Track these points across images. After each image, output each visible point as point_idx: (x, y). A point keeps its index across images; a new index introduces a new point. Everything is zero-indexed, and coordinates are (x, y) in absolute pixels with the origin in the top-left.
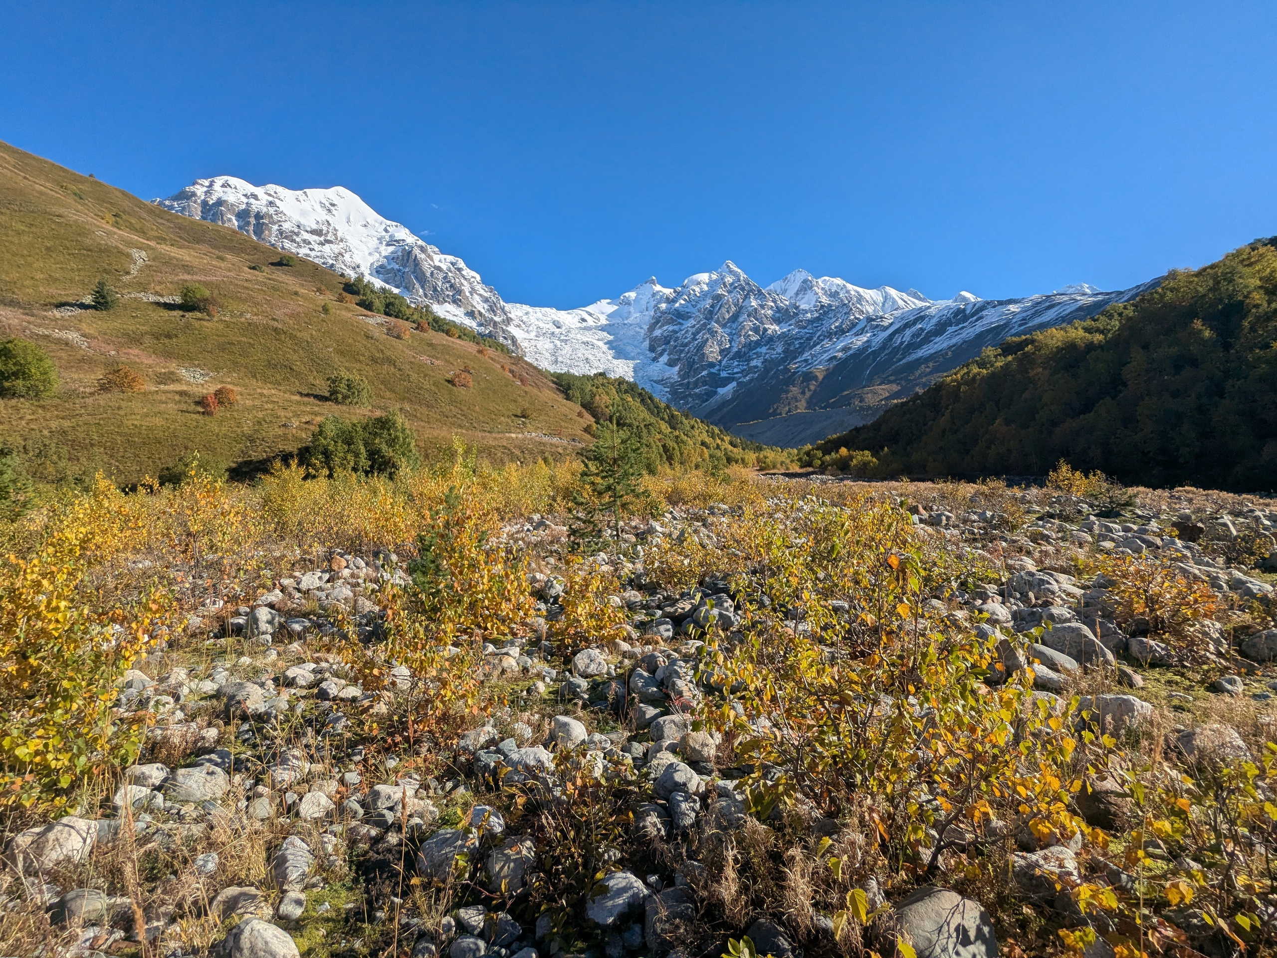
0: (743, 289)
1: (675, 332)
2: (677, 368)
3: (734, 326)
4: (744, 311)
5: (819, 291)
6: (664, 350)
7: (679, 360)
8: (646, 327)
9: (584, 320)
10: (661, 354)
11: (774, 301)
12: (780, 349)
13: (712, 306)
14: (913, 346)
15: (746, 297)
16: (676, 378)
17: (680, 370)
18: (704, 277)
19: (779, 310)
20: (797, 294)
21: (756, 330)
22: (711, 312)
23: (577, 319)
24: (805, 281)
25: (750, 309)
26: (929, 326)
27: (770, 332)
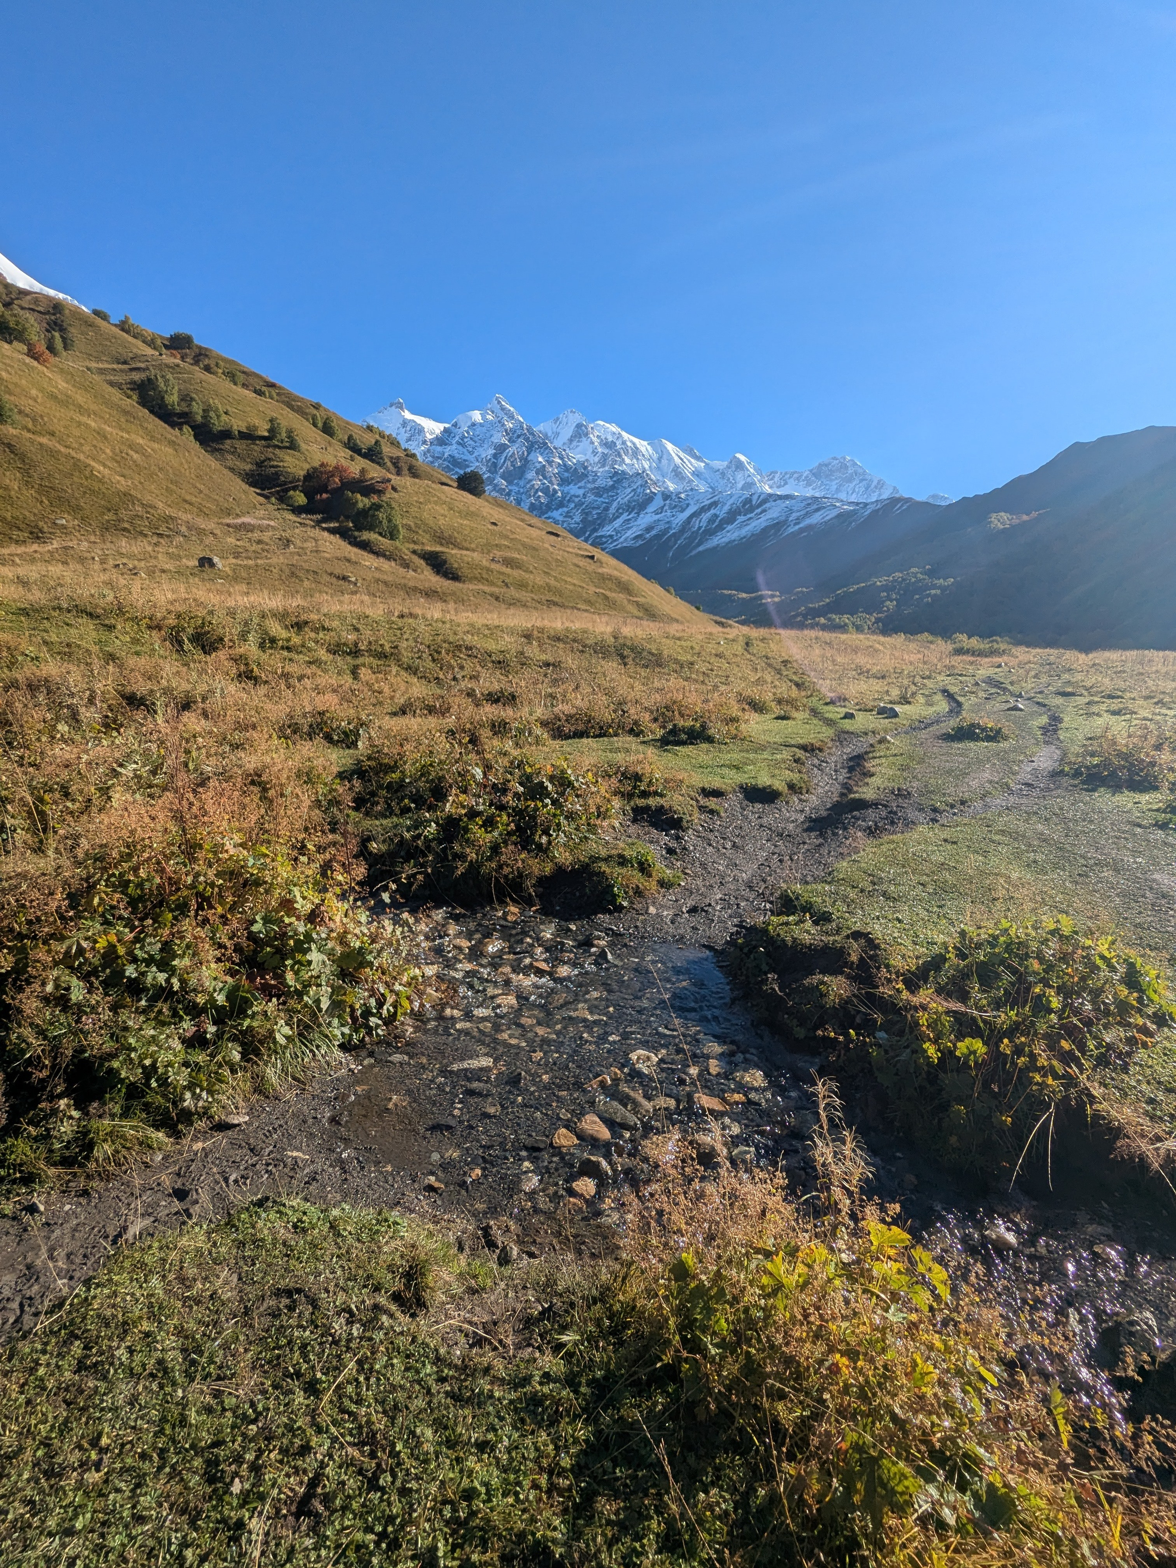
3: (522, 483)
4: (531, 466)
5: (595, 439)
12: (578, 518)
13: (495, 456)
14: (710, 532)
15: (530, 450)
18: (477, 416)
19: (566, 468)
20: (571, 440)
21: (546, 490)
22: (495, 465)
24: (579, 426)
25: (538, 466)
26: (722, 512)
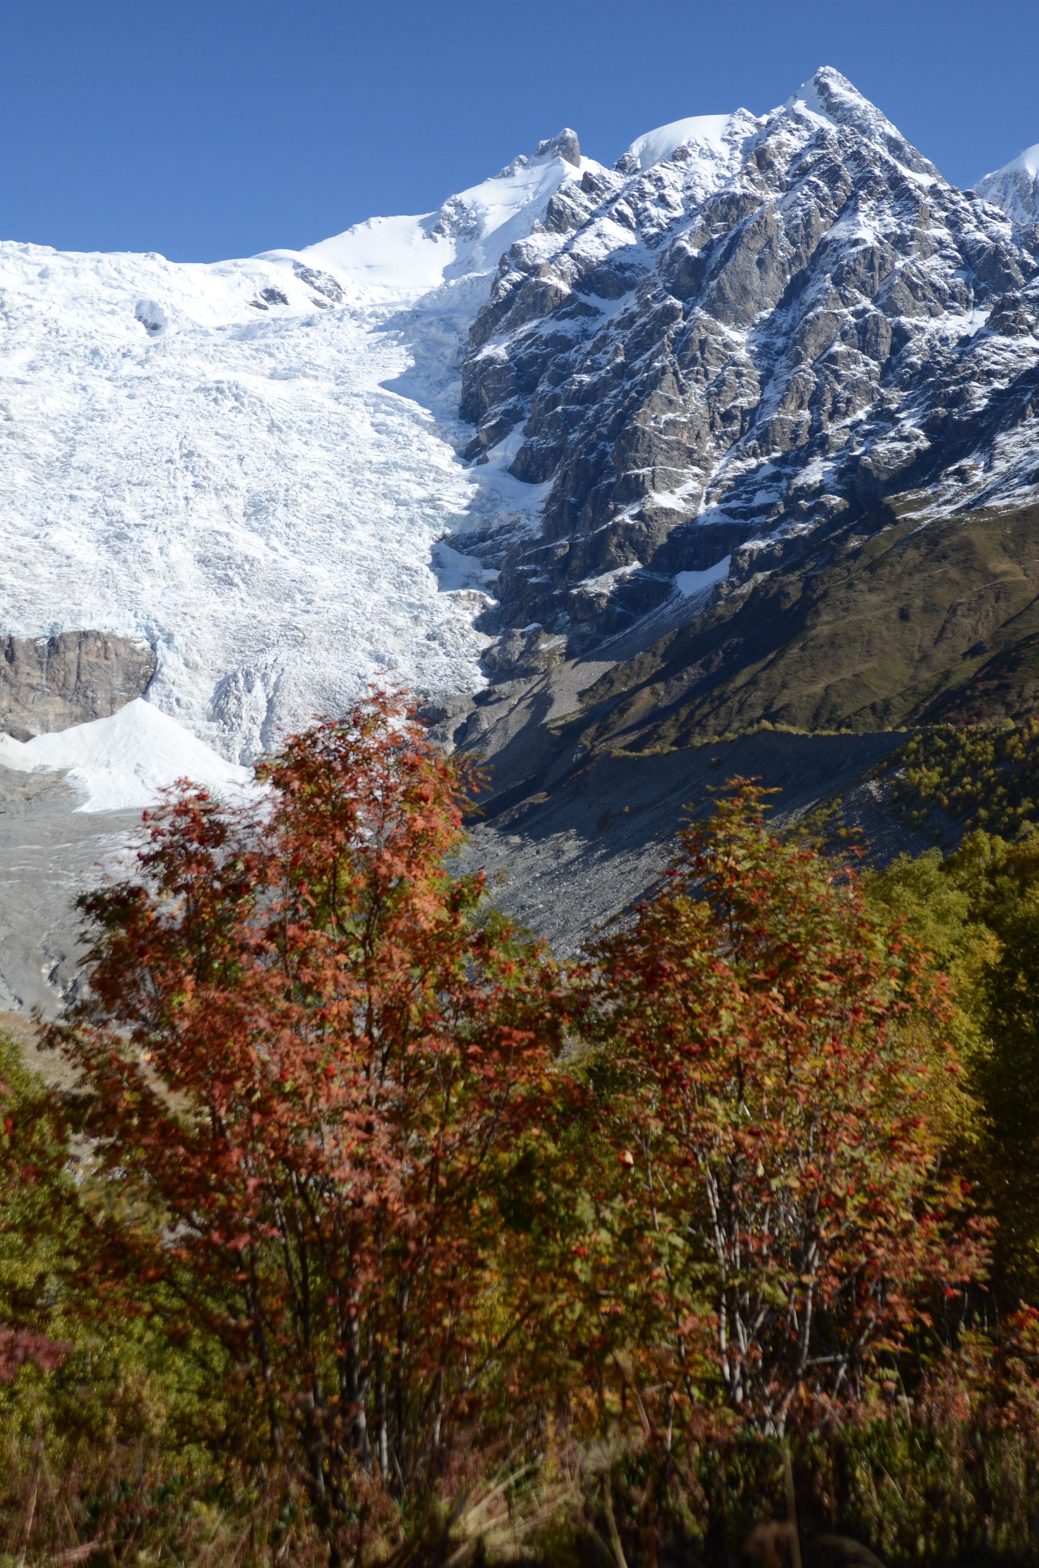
0: (833, 176)
1: (561, 343)
2: (547, 488)
3: (784, 319)
4: (826, 260)
6: (512, 417)
7: (557, 453)
8: (466, 323)
9: (273, 296)
10: (499, 432)
11: (954, 223)
13: (704, 244)
16: (535, 527)
17: (553, 498)
18: (710, 130)
19: (966, 256)
22: (695, 267)
23: (252, 290)
25: (849, 253)
27: (918, 342)
